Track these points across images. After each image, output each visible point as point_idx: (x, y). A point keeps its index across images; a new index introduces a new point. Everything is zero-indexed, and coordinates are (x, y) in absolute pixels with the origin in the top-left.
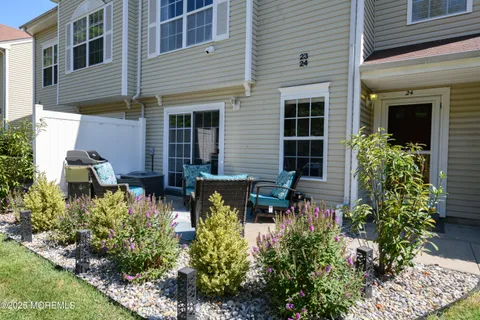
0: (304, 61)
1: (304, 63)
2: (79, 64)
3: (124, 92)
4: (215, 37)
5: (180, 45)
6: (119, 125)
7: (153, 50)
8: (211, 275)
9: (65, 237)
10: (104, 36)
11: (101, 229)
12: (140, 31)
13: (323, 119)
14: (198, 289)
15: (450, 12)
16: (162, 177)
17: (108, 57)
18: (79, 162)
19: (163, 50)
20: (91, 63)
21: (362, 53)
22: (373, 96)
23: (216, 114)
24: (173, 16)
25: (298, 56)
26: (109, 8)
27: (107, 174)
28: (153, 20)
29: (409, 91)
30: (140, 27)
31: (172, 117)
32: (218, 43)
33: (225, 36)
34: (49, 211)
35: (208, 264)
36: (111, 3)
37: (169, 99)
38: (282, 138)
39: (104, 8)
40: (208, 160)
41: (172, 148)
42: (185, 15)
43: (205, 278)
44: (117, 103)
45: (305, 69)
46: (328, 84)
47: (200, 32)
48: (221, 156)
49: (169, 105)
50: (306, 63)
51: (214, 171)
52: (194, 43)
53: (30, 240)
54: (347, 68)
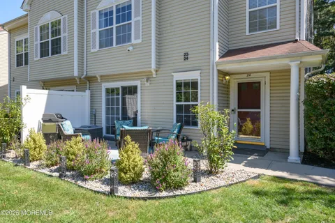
0: (186, 56)
1: (186, 59)
2: (44, 53)
3: (76, 74)
4: (134, 41)
5: (112, 45)
6: (72, 96)
7: (94, 47)
8: (126, 173)
9: (49, 162)
10: (62, 36)
11: (71, 157)
12: (85, 34)
13: (197, 92)
14: (120, 180)
15: (269, 29)
16: (102, 129)
17: (65, 50)
18: (50, 121)
19: (101, 47)
20: (53, 54)
21: (218, 53)
22: (227, 77)
23: (136, 88)
24: (107, 26)
25: (183, 54)
26: (64, 18)
27: (68, 128)
28: (94, 27)
29: (249, 74)
30: (85, 31)
31: (107, 90)
32: (136, 45)
33: (139, 41)
34: (38, 149)
35: (124, 168)
36: (66, 16)
37: (105, 78)
38: (175, 103)
39: (62, 18)
40: (133, 116)
41: (108, 109)
42: (114, 26)
43: (123, 175)
44: (71, 79)
45: (186, 62)
46: (199, 71)
48: (139, 114)
49: (105, 82)
50: (187, 59)
51: (135, 124)
52: (120, 43)
53: (29, 166)
54: (209, 62)
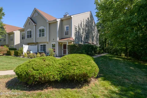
0: (53, 39)
2: (28, 37)
3: (34, 42)
10: (32, 34)
13: (55, 46)
17: (32, 37)
18: (28, 51)
19: (39, 37)
20: (30, 37)
21: (58, 39)
22: (61, 43)
23: (46, 45)
24: (40, 33)
27: (31, 52)
28: (38, 33)
31: (41, 45)
33: (46, 36)
34: (26, 55)
37: (40, 43)
38: (52, 48)
39: (32, 30)
42: (42, 33)
45: (54, 41)
47: (43, 35)
48: (46, 50)
